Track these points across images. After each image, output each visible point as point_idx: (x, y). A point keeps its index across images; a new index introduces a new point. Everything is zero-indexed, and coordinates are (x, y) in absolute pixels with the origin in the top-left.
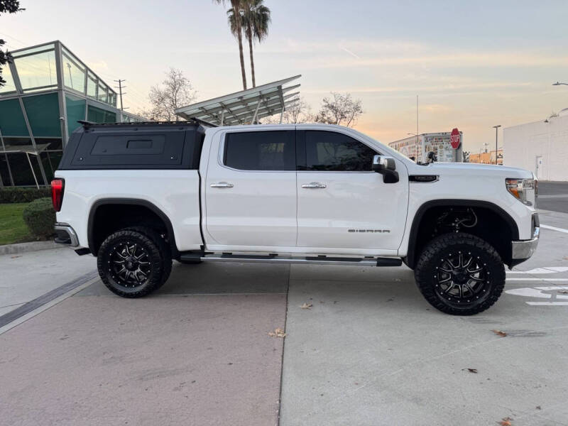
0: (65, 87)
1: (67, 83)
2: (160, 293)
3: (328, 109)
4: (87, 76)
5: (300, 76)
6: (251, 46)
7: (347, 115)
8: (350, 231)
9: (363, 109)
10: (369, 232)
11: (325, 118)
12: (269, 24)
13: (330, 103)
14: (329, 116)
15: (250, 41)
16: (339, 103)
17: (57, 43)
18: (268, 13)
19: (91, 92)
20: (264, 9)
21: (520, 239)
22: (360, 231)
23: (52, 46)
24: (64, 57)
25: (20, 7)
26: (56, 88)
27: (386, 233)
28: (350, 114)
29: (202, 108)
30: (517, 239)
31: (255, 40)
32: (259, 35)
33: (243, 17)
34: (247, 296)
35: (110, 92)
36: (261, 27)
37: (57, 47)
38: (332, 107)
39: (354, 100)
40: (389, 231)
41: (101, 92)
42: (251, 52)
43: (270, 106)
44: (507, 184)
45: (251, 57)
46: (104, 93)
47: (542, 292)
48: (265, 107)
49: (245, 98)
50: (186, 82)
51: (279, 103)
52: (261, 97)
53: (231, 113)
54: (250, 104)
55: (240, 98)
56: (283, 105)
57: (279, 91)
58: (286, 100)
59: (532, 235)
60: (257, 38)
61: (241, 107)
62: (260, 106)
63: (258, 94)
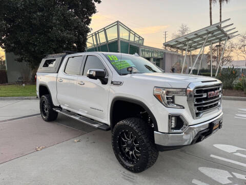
0: (121, 38)
1: (121, 36)
2: (56, 121)
4: (130, 32)
5: (230, 19)
6: (221, 6)
8: (91, 108)
15: (221, 4)
17: (118, 22)
19: (132, 39)
22: (94, 109)
23: (116, 23)
25: (97, 11)
26: (117, 39)
27: (102, 112)
35: (141, 38)
37: (118, 24)
41: (137, 39)
42: (221, 9)
43: (218, 37)
44: (154, 91)
45: (221, 12)
46: (138, 39)
47: (229, 178)
48: (214, 38)
49: (199, 34)
50: (188, 29)
51: (223, 35)
52: (209, 33)
53: (195, 42)
54: (204, 37)
55: (196, 34)
56: (226, 35)
57: (219, 28)
58: (228, 33)
59: (169, 130)
60: (225, 2)
61: (199, 39)
62: (209, 38)
63: (206, 32)
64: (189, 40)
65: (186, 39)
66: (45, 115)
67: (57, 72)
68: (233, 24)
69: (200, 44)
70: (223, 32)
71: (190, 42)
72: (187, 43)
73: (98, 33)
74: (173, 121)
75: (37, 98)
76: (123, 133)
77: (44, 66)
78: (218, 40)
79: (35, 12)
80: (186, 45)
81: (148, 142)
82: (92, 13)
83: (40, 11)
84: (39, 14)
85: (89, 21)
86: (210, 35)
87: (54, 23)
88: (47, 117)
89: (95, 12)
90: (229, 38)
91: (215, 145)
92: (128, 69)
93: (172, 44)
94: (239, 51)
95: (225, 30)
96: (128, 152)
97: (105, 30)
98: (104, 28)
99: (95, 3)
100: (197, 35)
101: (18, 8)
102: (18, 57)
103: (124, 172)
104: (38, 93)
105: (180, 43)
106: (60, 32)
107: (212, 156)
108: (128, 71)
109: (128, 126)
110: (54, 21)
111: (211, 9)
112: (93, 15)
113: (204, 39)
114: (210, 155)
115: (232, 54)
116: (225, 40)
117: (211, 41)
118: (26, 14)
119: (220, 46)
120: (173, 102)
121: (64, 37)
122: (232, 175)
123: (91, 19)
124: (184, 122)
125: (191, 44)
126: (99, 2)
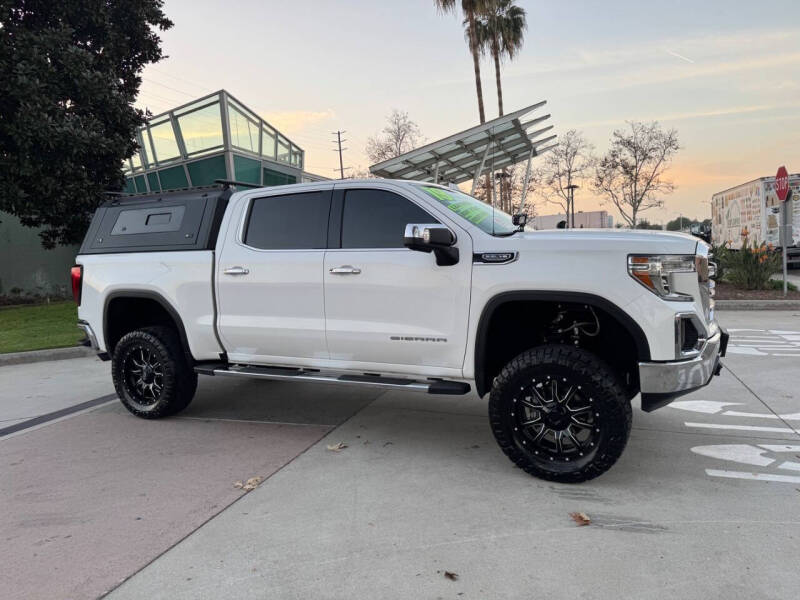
0: (235, 147)
1: (234, 142)
2: (187, 414)
3: (621, 146)
4: (262, 130)
5: (545, 102)
6: (497, 67)
7: (653, 154)
8: (393, 338)
9: (679, 143)
10: (419, 341)
11: (618, 160)
12: (523, 31)
13: (625, 137)
14: (623, 157)
15: (497, 60)
16: (639, 136)
17: (221, 93)
18: (521, 16)
19: (268, 150)
20: (516, 11)
21: (653, 358)
22: (406, 339)
23: (217, 98)
24: (230, 108)
25: (163, 54)
26: (222, 149)
27: (442, 343)
28: (658, 153)
29: (407, 161)
30: (647, 359)
31: (505, 57)
32: (509, 49)
33: (485, 27)
34: (281, 426)
35: (294, 148)
36: (512, 37)
37: (222, 99)
38: (628, 144)
39: (665, 131)
40: (445, 340)
41: (282, 150)
42: (498, 75)
43: (510, 150)
44: (628, 265)
45: (499, 83)
46: (286, 151)
47: (762, 455)
48: (502, 153)
49: (467, 142)
50: (413, 127)
51: (524, 144)
52: (491, 138)
53: (453, 165)
54: (478, 150)
56: (529, 146)
57: (517, 127)
58: (534, 140)
59: (677, 353)
60: (506, 54)
61: (465, 155)
62: (492, 151)
63: (485, 135)
64: (438, 158)
65: (432, 156)
67: (211, 245)
68: (548, 116)
69: (464, 171)
70: (525, 138)
71: (442, 163)
72: (434, 166)
73: (148, 127)
78: (510, 159)
80: (429, 172)
85: (132, 86)
86: (493, 144)
87: (22, 87)
89: (156, 59)
90: (535, 154)
93: (392, 169)
94: (548, 190)
95: (529, 130)
97: (173, 118)
98: (171, 112)
100: (461, 143)
105: (415, 166)
107: (687, 424)
110: (23, 79)
111: (477, 71)
113: (478, 156)
114: (683, 423)
115: (532, 198)
116: (526, 158)
119: (504, 176)
123: (139, 79)
124: (700, 333)
125: (442, 170)
126: (167, 24)
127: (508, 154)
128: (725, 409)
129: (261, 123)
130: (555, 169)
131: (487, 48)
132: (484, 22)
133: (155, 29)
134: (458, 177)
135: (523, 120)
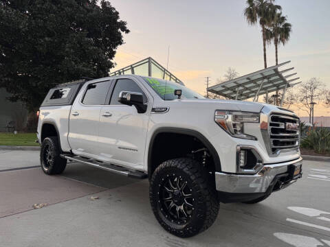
4: (165, 73)
5: (290, 61)
6: (276, 49)
10: (128, 150)
12: (290, 33)
15: (276, 46)
17: (149, 58)
18: (290, 27)
20: (287, 25)
21: (223, 170)
22: (123, 149)
23: (147, 60)
24: (152, 65)
25: (124, 42)
27: (136, 152)
29: (224, 86)
32: (283, 41)
33: (271, 32)
35: (178, 81)
36: (284, 36)
37: (150, 61)
40: (137, 150)
42: (276, 52)
43: (275, 83)
44: (215, 116)
45: (277, 56)
47: (318, 246)
48: (271, 84)
49: (253, 78)
51: (282, 81)
52: (265, 77)
53: (247, 89)
54: (259, 82)
55: (248, 79)
56: (285, 82)
57: (277, 73)
58: (287, 79)
59: (237, 169)
60: (281, 43)
61: (252, 85)
62: (265, 84)
63: (261, 76)
64: (239, 85)
65: (235, 85)
66: (47, 165)
67: (72, 104)
68: (293, 68)
69: (253, 92)
70: (282, 78)
71: (241, 88)
72: (236, 89)
73: (123, 71)
74: (242, 158)
75: (38, 142)
76: (167, 179)
77: (51, 98)
78: (275, 88)
79: (42, 37)
80: (235, 92)
81: (206, 189)
82: (117, 45)
83: (49, 36)
84: (47, 39)
85: (112, 55)
86: (266, 81)
87: (67, 52)
88: (50, 168)
89: (121, 44)
90: (289, 86)
91: (290, 208)
92: (176, 91)
93: (218, 89)
94: (301, 104)
95: (284, 75)
96: (175, 207)
97: (132, 68)
98: (131, 66)
99: (121, 32)
100: (250, 79)
101: (19, 30)
102: (11, 95)
103: (168, 237)
104: (39, 136)
105: (228, 89)
106: (73, 63)
107: (288, 219)
108: (176, 94)
109: (176, 167)
110: (67, 50)
111: (265, 50)
112: (119, 46)
113: (259, 85)
114: (286, 218)
115: (292, 107)
116: (284, 88)
117: (267, 88)
118: (29, 38)
119: (277, 96)
120: (242, 131)
121: (78, 70)
122: (323, 242)
123: (115, 52)
124: (258, 159)
125: (242, 91)
126: (128, 31)
127: (274, 86)
128: (321, 215)
129: (165, 71)
130: (305, 95)
131: (272, 41)
132: (271, 30)
133: (123, 34)
134: (251, 95)
135: (280, 69)
